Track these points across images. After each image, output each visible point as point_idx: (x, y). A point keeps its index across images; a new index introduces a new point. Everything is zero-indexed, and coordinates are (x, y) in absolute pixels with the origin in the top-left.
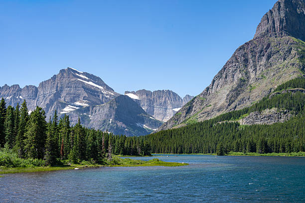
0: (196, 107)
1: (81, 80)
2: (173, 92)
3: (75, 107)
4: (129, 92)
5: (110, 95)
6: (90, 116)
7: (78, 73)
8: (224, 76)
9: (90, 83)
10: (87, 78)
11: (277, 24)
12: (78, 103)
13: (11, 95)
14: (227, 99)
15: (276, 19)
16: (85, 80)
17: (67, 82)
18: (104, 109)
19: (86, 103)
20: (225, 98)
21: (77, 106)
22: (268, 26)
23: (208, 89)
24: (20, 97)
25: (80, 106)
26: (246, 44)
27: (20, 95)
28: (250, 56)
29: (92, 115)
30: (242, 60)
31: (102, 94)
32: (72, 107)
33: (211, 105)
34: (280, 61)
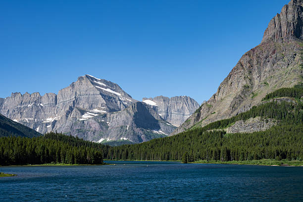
0: (203, 114)
1: (99, 87)
2: (190, 99)
3: (93, 114)
4: (146, 99)
5: (128, 102)
6: (108, 123)
7: (96, 80)
8: (230, 83)
9: (108, 90)
10: (105, 85)
11: (284, 29)
12: (96, 110)
13: (32, 103)
14: (231, 106)
15: (283, 23)
16: (103, 87)
17: (85, 89)
18: (121, 116)
19: (104, 110)
20: (229, 106)
21: (95, 113)
22: (275, 31)
23: (214, 96)
24: (41, 105)
25: (98, 113)
26: (252, 50)
27: (41, 103)
28: (255, 62)
29: (109, 121)
30: (247, 67)
31: (120, 100)
32: (90, 114)
33: (214, 113)
34: (283, 67)
